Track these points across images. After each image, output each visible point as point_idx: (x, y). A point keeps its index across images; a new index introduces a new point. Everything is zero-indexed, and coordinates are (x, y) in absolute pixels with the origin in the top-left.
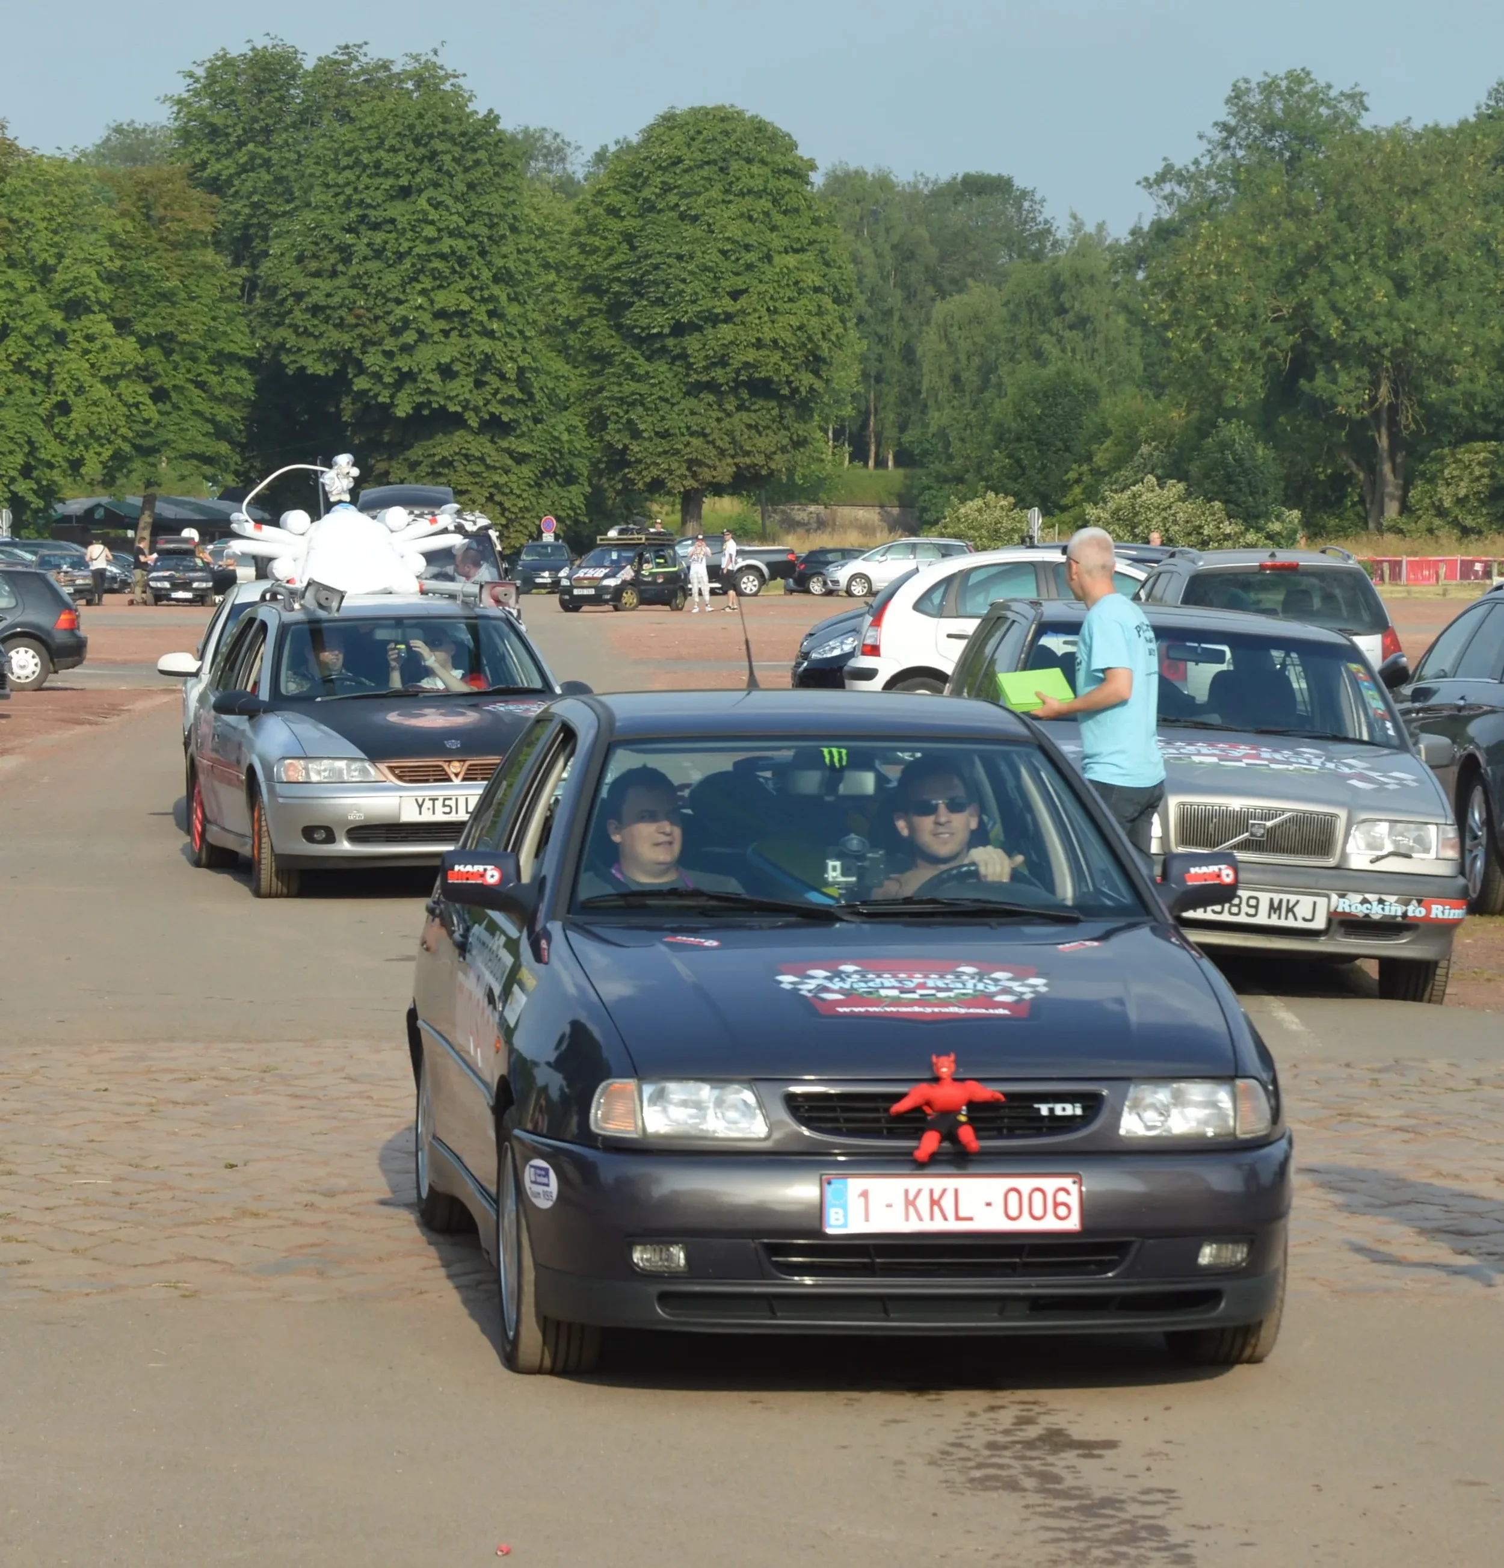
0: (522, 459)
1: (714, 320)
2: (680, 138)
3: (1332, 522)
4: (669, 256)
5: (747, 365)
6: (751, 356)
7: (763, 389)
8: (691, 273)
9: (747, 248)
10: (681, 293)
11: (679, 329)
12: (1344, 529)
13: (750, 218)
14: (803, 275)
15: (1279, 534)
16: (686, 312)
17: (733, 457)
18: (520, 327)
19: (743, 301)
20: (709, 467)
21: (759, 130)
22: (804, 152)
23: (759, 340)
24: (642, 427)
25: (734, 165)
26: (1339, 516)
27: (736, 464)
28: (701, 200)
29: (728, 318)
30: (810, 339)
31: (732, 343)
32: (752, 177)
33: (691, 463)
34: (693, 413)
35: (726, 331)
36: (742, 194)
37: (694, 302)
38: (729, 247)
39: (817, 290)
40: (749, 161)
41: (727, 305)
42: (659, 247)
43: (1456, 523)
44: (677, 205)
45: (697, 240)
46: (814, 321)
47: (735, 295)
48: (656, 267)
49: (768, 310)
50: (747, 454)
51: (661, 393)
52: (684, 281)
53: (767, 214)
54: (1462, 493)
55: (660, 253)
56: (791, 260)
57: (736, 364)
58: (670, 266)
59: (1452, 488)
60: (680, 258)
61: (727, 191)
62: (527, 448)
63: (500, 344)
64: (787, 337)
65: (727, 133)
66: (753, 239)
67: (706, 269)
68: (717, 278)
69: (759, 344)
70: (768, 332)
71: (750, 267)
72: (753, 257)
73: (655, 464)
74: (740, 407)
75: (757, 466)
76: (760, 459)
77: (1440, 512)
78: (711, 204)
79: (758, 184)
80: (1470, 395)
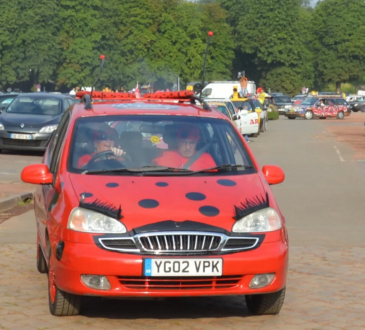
0: (298, 73)
1: (344, 41)
4: (334, 26)
5: (352, 52)
6: (353, 49)
7: (356, 57)
8: (339, 30)
9: (353, 24)
10: (336, 34)
11: (336, 43)
13: (354, 17)
16: (338, 39)
17: (348, 73)
18: (298, 42)
19: (352, 37)
20: (343, 76)
23: (356, 46)
24: (327, 66)
25: (351, 5)
27: (349, 75)
28: (342, 12)
29: (348, 40)
31: (349, 46)
32: (355, 7)
33: (339, 75)
34: (339, 63)
35: (347, 43)
36: (352, 11)
37: (340, 37)
38: (349, 23)
40: (354, 3)
41: (347, 37)
42: (332, 24)
44: (336, 14)
45: (341, 22)
47: (350, 35)
48: (331, 28)
49: (358, 39)
50: (352, 72)
51: (331, 58)
52: (337, 32)
53: (358, 16)
55: (332, 25)
57: (349, 51)
58: (334, 28)
60: (337, 26)
61: (348, 11)
62: (299, 70)
63: (293, 46)
64: (362, 45)
66: (355, 22)
67: (343, 29)
68: (345, 31)
69: (355, 47)
70: (358, 44)
71: (354, 28)
72: (355, 26)
73: (330, 75)
74: (351, 61)
75: (354, 75)
76: (355, 74)
78: (345, 13)
79: (356, 9)
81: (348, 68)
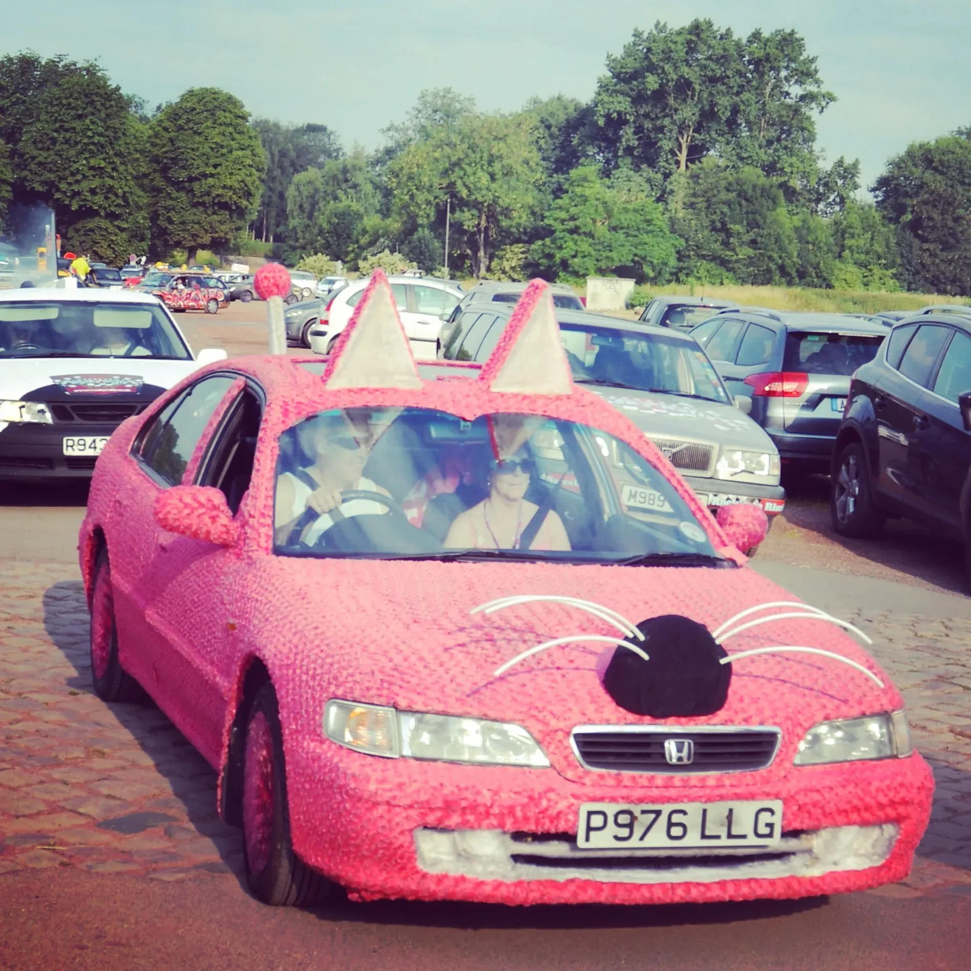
0: (123, 230)
1: (206, 176)
2: (195, 100)
3: (458, 274)
4: (188, 148)
5: (218, 195)
6: (220, 191)
7: (224, 206)
8: (197, 156)
9: (222, 147)
10: (193, 164)
11: (191, 179)
12: (463, 276)
13: (224, 135)
14: (244, 160)
16: (194, 173)
17: (210, 233)
18: (125, 175)
19: (219, 169)
20: (200, 237)
22: (247, 109)
23: (225, 185)
24: (174, 219)
25: (219, 113)
26: (462, 271)
27: (212, 237)
28: (204, 126)
29: (212, 176)
30: (246, 185)
31: (213, 186)
32: (225, 117)
33: (193, 235)
34: (195, 214)
35: (210, 181)
36: (221, 125)
37: (198, 168)
38: (214, 146)
39: (250, 166)
40: (224, 111)
41: (211, 170)
42: (184, 145)
43: (510, 277)
44: (193, 128)
45: (200, 143)
46: (248, 178)
47: (215, 166)
48: (183, 153)
49: (229, 173)
50: (216, 232)
51: (182, 206)
52: (194, 159)
53: (231, 133)
54: (514, 264)
55: (185, 147)
56: (240, 153)
57: (213, 195)
58: (188, 153)
59: (510, 263)
60: (193, 150)
61: (214, 123)
62: (125, 226)
63: (116, 182)
64: (236, 185)
65: (215, 99)
66: (225, 143)
67: (204, 154)
68: (208, 159)
69: (224, 187)
70: (229, 183)
71: (223, 155)
72: (224, 151)
73: (179, 235)
74: (214, 213)
75: (221, 238)
76: (222, 235)
77: (504, 272)
78: (207, 127)
79: (228, 121)
80: (519, 224)
81: (210, 223)
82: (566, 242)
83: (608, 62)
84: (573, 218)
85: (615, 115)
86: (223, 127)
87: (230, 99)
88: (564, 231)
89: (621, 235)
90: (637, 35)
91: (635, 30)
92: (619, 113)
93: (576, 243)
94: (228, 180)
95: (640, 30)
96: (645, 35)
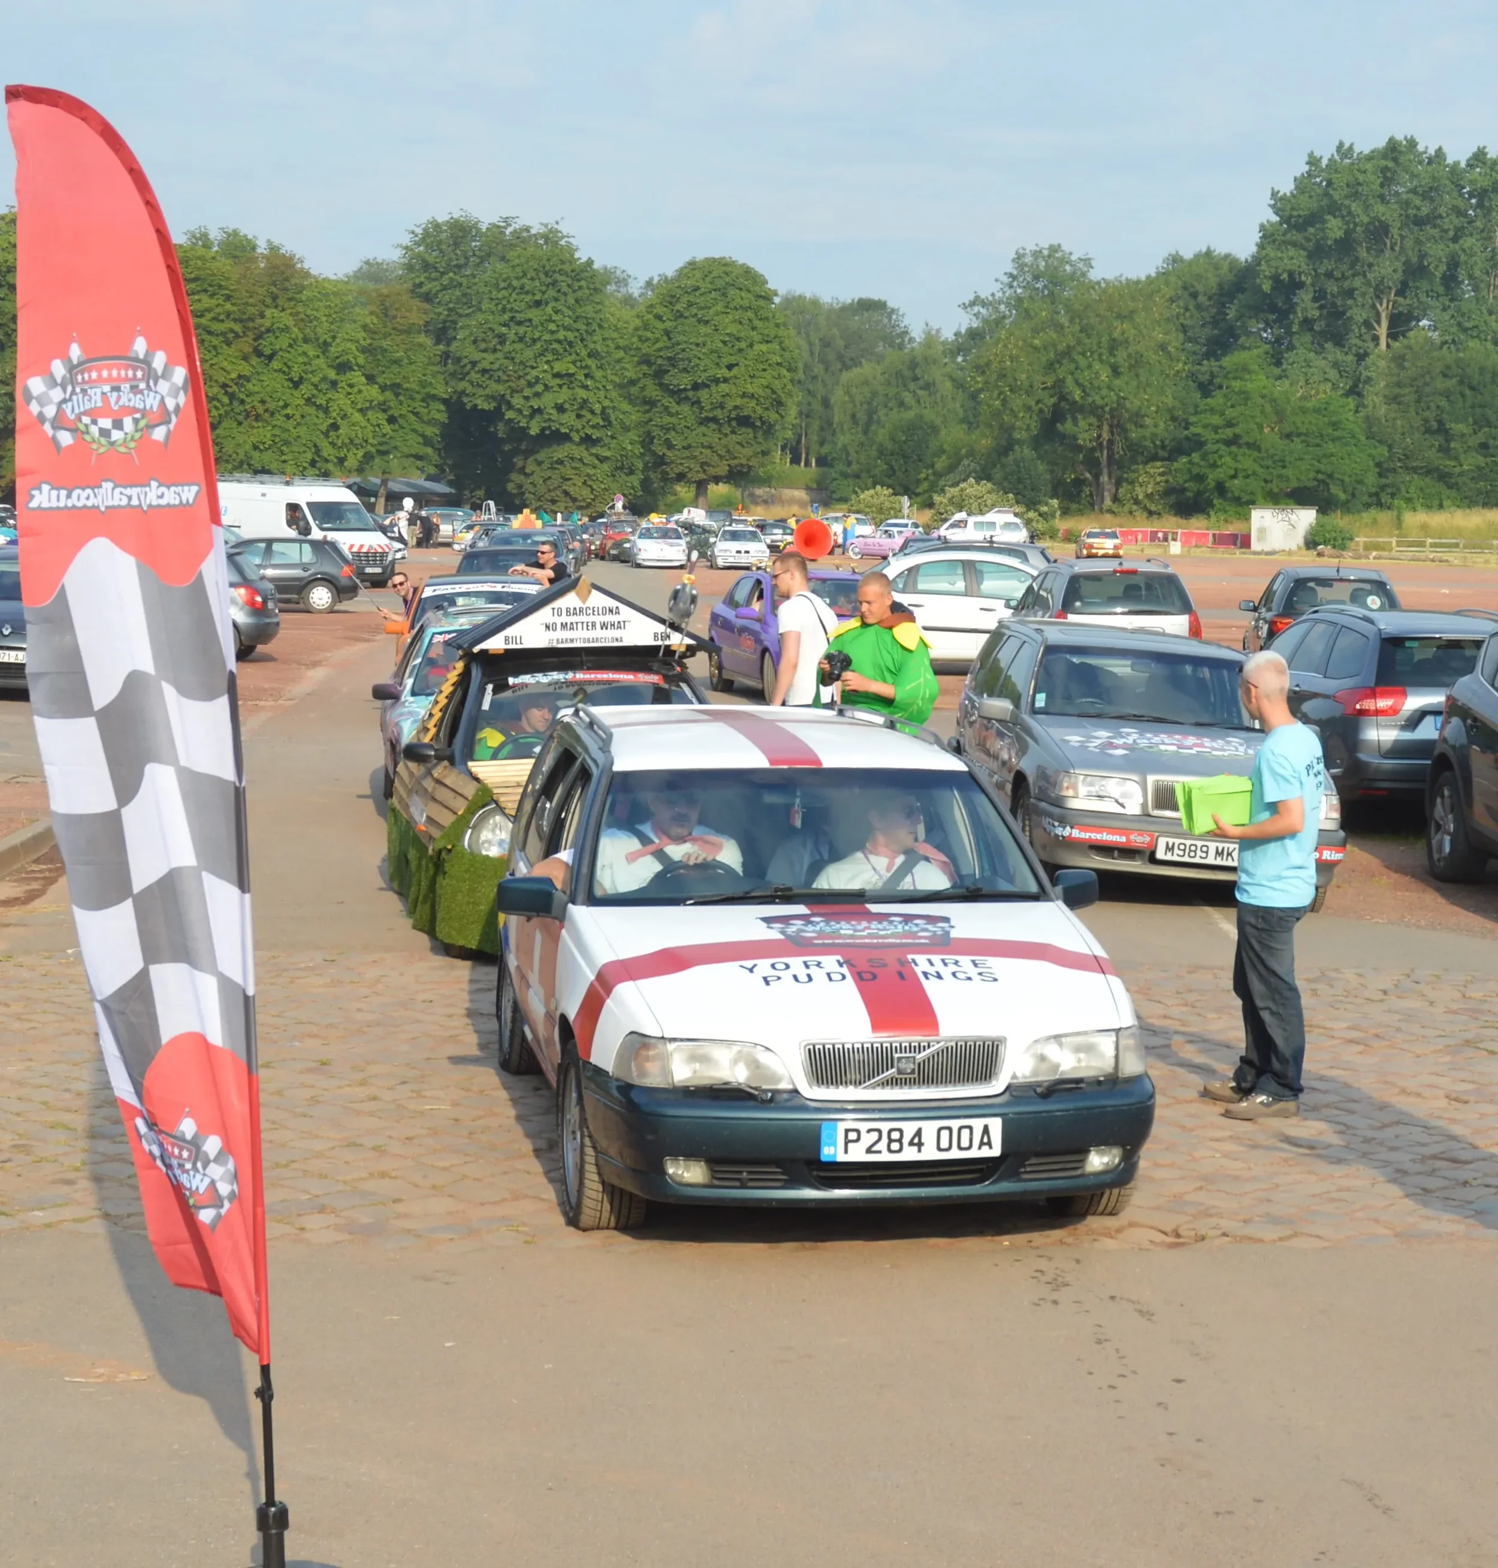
0: (603, 460)
1: (717, 381)
2: (698, 275)
3: (1074, 506)
4: (691, 344)
5: (736, 407)
6: (738, 402)
7: (744, 421)
8: (704, 354)
9: (738, 339)
10: (698, 365)
11: (696, 387)
12: (1080, 510)
13: (740, 323)
14: (770, 356)
15: (1046, 513)
16: (701, 377)
17: (727, 460)
18: (603, 383)
19: (735, 371)
20: (713, 466)
21: (747, 272)
22: (771, 285)
23: (744, 393)
24: (674, 443)
25: (732, 292)
26: (1079, 503)
27: (729, 465)
28: (711, 312)
29: (726, 380)
30: (774, 392)
31: (727, 395)
32: (742, 298)
33: (703, 464)
34: (704, 435)
35: (723, 386)
36: (736, 309)
37: (705, 371)
38: (727, 339)
39: (778, 364)
40: (741, 289)
41: (724, 372)
42: (685, 339)
43: (1145, 508)
44: (696, 314)
45: (706, 335)
46: (776, 382)
47: (730, 367)
48: (683, 350)
49: (750, 376)
50: (735, 458)
51: (685, 424)
52: (699, 358)
53: (750, 320)
54: (1149, 491)
55: (685, 342)
56: (764, 347)
57: (729, 407)
58: (691, 350)
59: (1144, 488)
60: (697, 345)
61: (726, 307)
62: (608, 454)
63: (592, 393)
64: (760, 391)
65: (727, 274)
66: (742, 334)
67: (712, 352)
68: (719, 357)
69: (744, 395)
70: (750, 389)
71: (740, 350)
72: (743, 345)
73: (681, 464)
74: (733, 432)
75: (742, 465)
76: (744, 461)
77: (1137, 502)
78: (717, 314)
79: (746, 303)
80: (1154, 435)
81: (726, 446)
82: (1221, 457)
83: (1273, 202)
84: (1230, 424)
85: (1285, 276)
86: (740, 311)
87: (748, 273)
88: (1218, 442)
89: (1297, 444)
90: (1313, 161)
91: (1311, 155)
92: (1291, 274)
93: (1235, 458)
94: (749, 386)
95: (1317, 154)
96: (1324, 162)
